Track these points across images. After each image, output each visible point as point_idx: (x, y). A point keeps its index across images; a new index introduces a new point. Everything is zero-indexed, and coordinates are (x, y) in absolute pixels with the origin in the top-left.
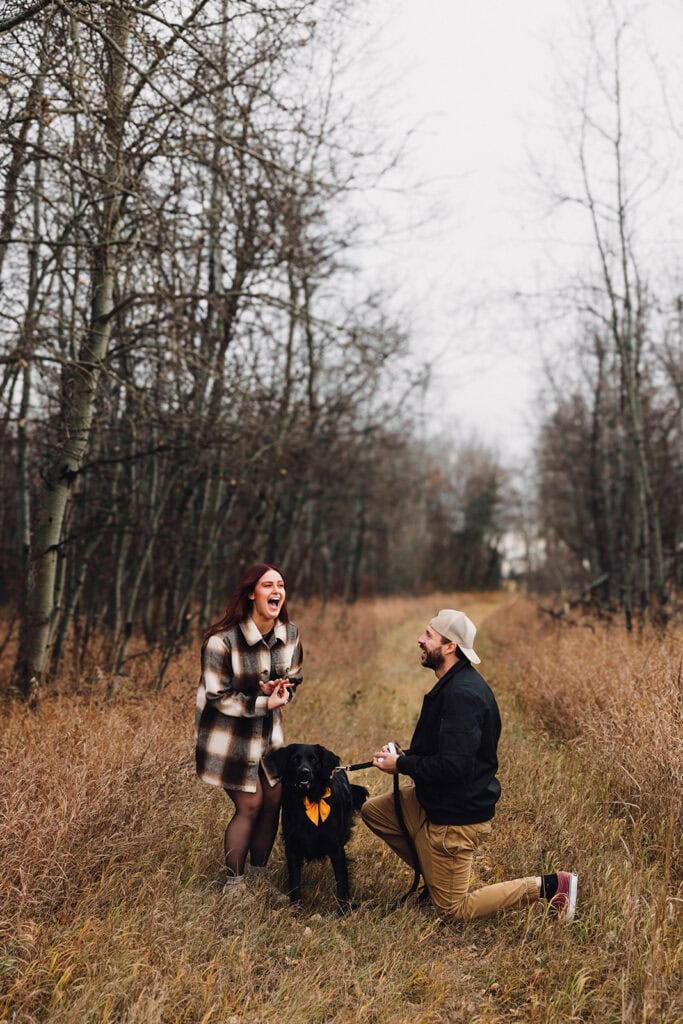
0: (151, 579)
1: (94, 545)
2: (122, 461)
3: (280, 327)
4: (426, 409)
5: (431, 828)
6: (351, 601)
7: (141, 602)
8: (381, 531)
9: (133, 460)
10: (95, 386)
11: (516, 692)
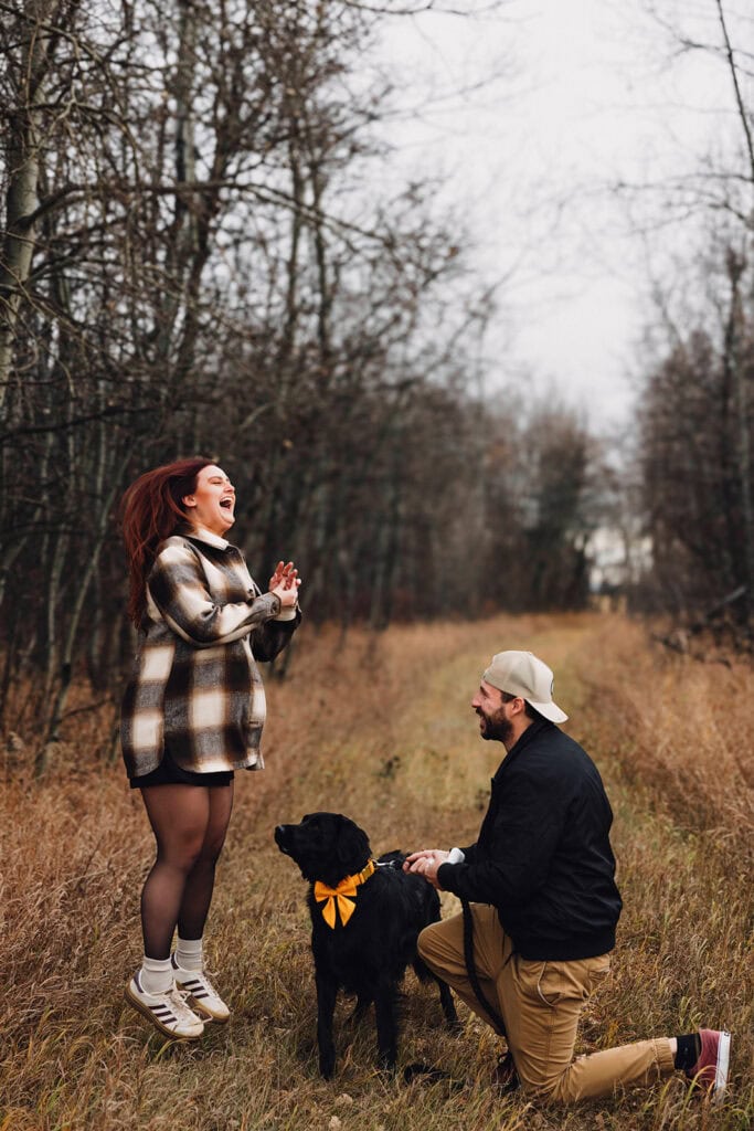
0: (98, 598)
1: (16, 551)
2: (54, 430)
3: (278, 237)
4: (484, 354)
5: (522, 965)
6: (381, 627)
7: (84, 632)
8: (422, 525)
9: (70, 428)
10: (13, 320)
11: (621, 757)
